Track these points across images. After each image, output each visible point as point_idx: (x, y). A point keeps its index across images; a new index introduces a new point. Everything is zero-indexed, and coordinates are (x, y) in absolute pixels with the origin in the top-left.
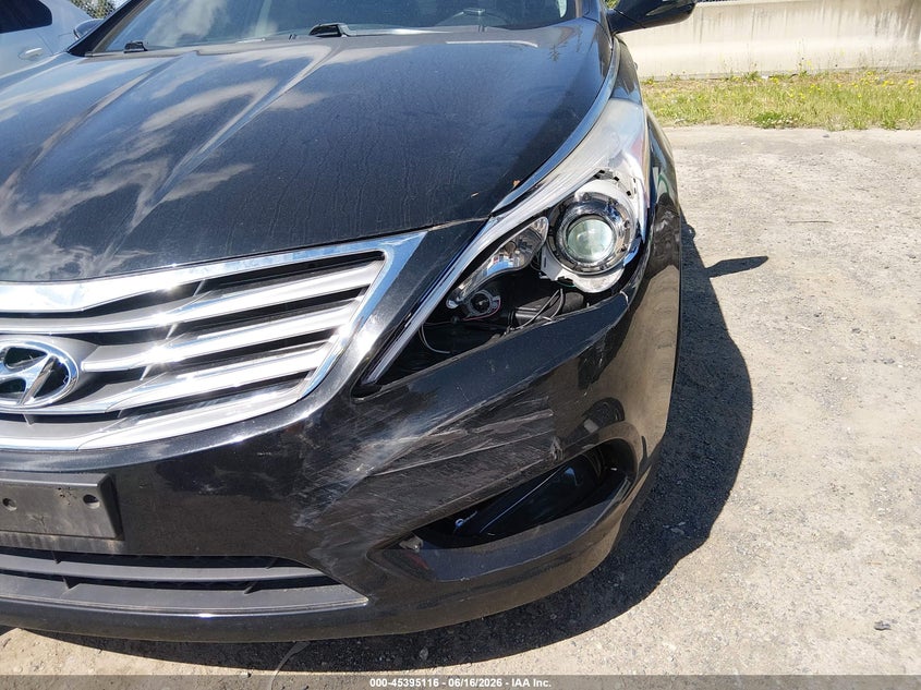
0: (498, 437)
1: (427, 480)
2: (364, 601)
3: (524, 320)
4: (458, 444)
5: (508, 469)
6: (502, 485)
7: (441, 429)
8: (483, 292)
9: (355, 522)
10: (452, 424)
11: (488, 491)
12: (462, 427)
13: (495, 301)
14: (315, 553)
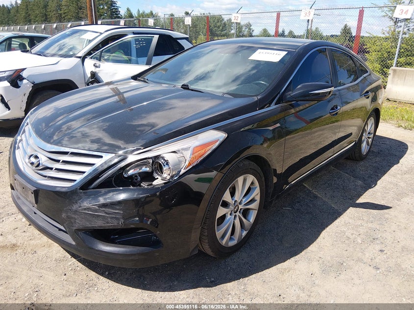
0: (106, 213)
1: (88, 217)
2: (74, 243)
3: (142, 186)
4: (96, 211)
5: (108, 223)
6: (105, 227)
7: (93, 205)
8: (138, 175)
9: (72, 221)
10: (95, 205)
11: (101, 226)
12: (98, 206)
13: (139, 178)
14: (65, 225)
